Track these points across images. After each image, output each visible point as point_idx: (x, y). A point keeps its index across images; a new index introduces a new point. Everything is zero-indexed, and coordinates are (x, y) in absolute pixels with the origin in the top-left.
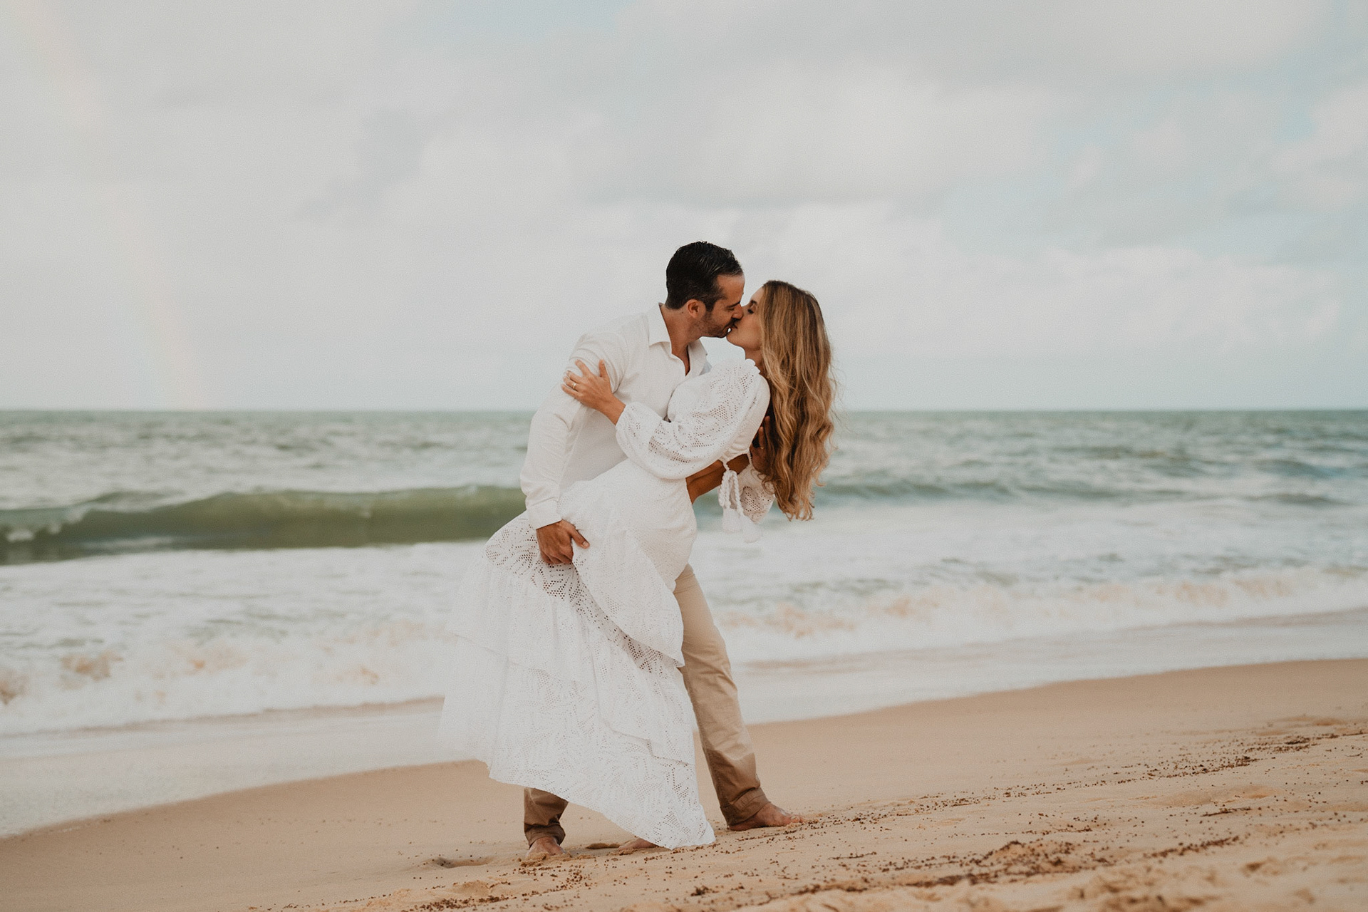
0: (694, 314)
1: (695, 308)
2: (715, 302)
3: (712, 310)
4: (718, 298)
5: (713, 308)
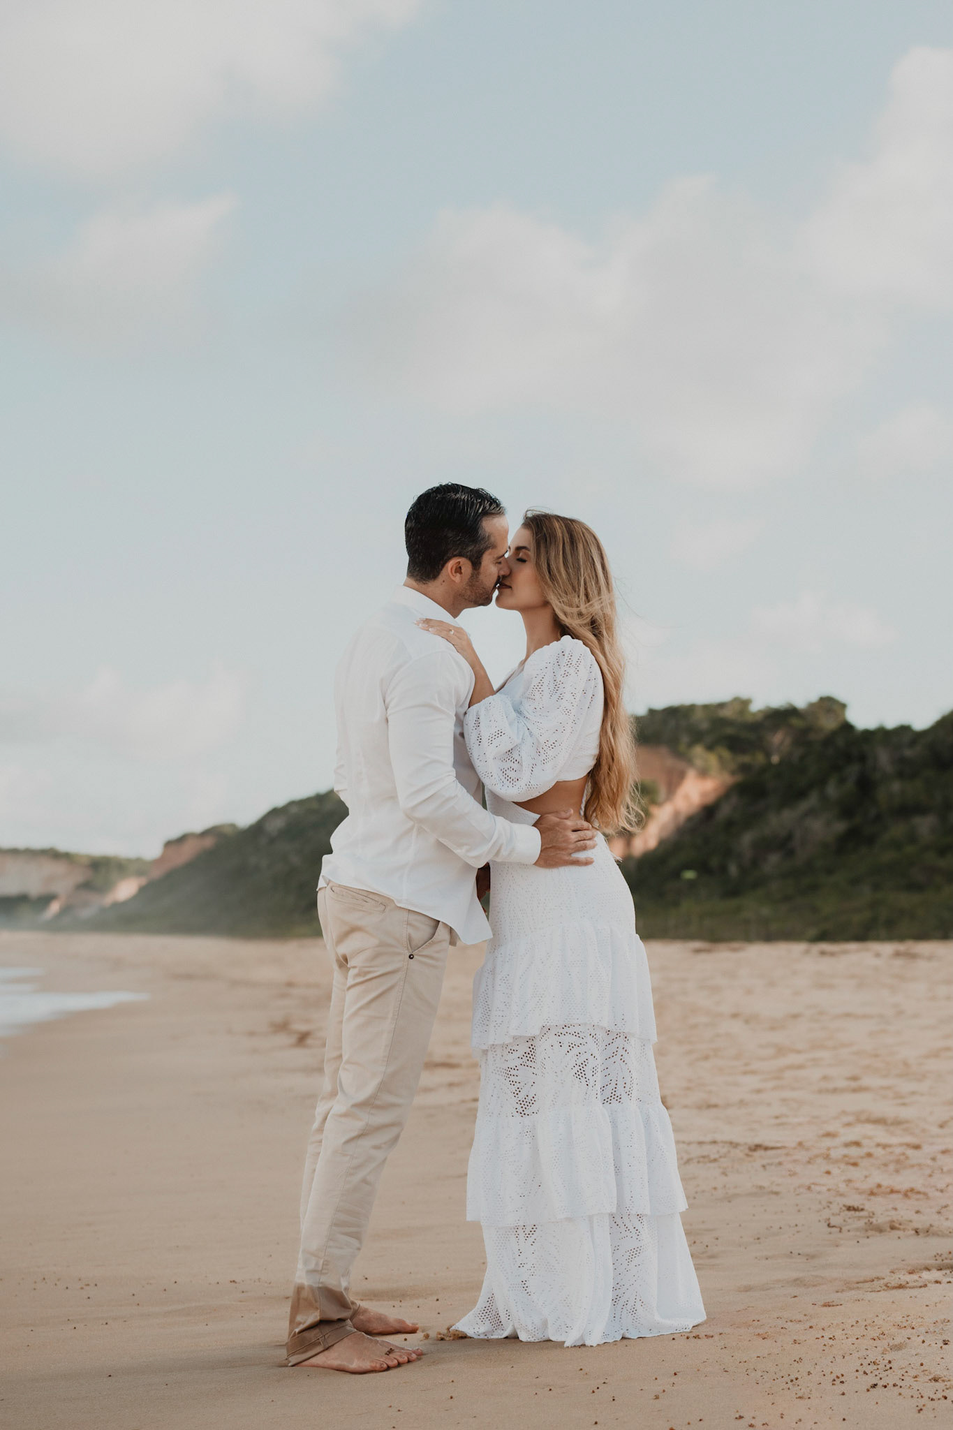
0: (457, 578)
1: (458, 570)
2: (482, 554)
3: (479, 567)
4: (486, 548)
5: (480, 563)
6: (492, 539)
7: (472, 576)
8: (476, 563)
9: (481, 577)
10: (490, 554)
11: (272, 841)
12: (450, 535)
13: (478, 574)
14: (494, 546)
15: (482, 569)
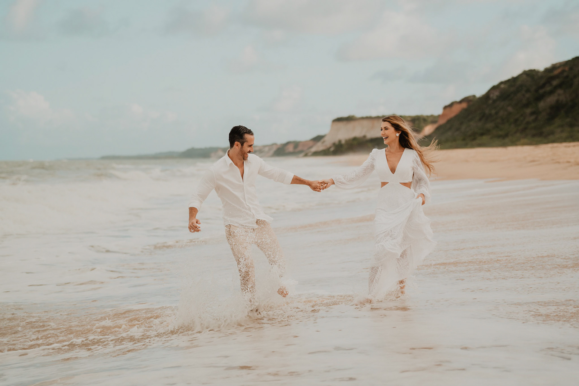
6: (247, 139)
7: (241, 148)
8: (242, 145)
9: (244, 149)
10: (246, 144)
11: (494, 101)
12: (236, 135)
13: (243, 148)
14: (247, 142)
15: (244, 147)
